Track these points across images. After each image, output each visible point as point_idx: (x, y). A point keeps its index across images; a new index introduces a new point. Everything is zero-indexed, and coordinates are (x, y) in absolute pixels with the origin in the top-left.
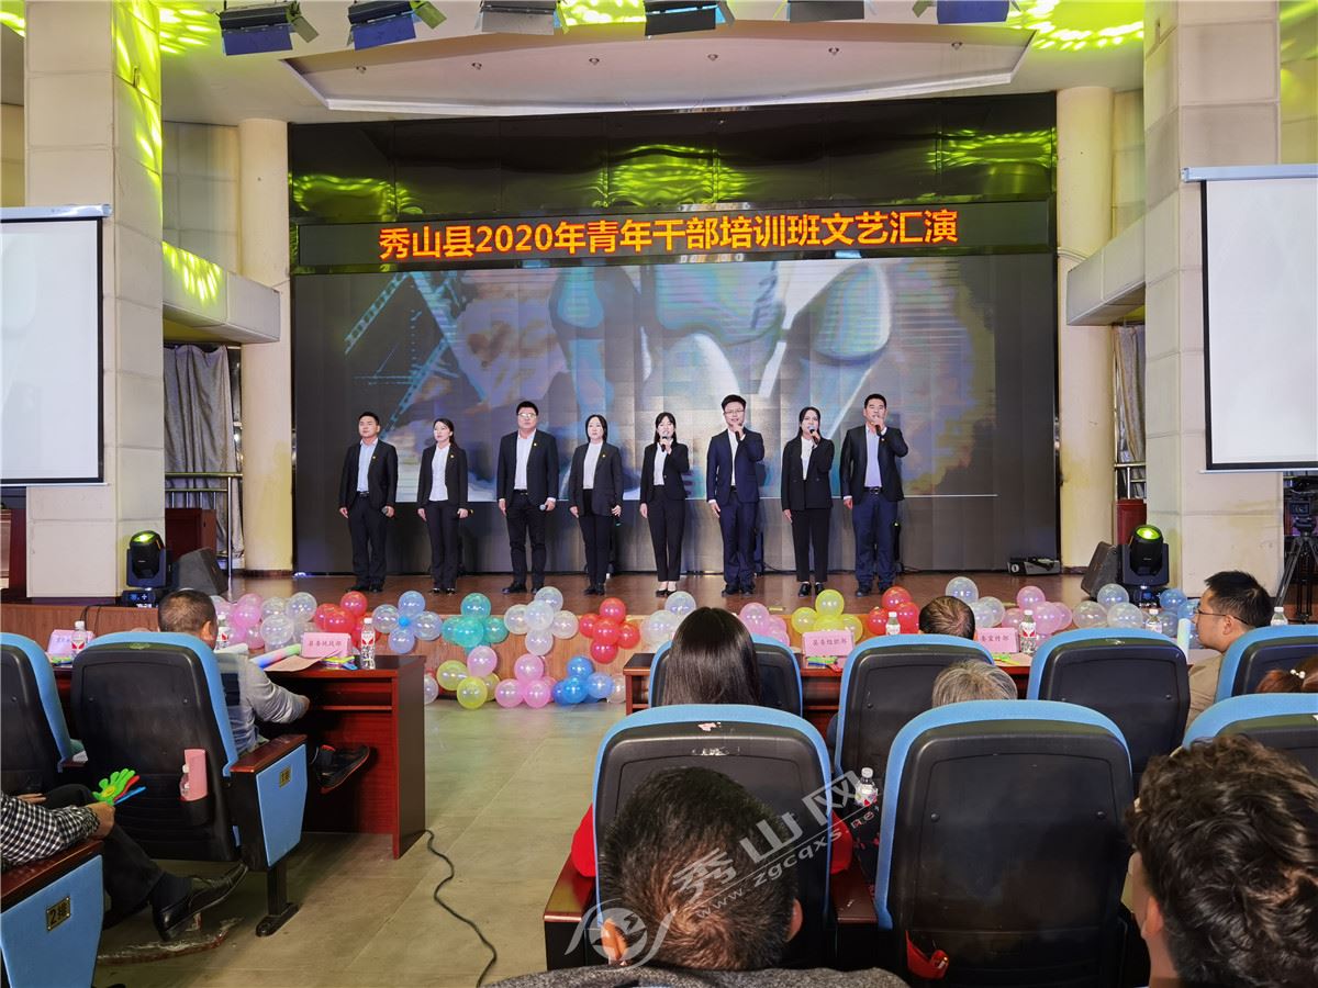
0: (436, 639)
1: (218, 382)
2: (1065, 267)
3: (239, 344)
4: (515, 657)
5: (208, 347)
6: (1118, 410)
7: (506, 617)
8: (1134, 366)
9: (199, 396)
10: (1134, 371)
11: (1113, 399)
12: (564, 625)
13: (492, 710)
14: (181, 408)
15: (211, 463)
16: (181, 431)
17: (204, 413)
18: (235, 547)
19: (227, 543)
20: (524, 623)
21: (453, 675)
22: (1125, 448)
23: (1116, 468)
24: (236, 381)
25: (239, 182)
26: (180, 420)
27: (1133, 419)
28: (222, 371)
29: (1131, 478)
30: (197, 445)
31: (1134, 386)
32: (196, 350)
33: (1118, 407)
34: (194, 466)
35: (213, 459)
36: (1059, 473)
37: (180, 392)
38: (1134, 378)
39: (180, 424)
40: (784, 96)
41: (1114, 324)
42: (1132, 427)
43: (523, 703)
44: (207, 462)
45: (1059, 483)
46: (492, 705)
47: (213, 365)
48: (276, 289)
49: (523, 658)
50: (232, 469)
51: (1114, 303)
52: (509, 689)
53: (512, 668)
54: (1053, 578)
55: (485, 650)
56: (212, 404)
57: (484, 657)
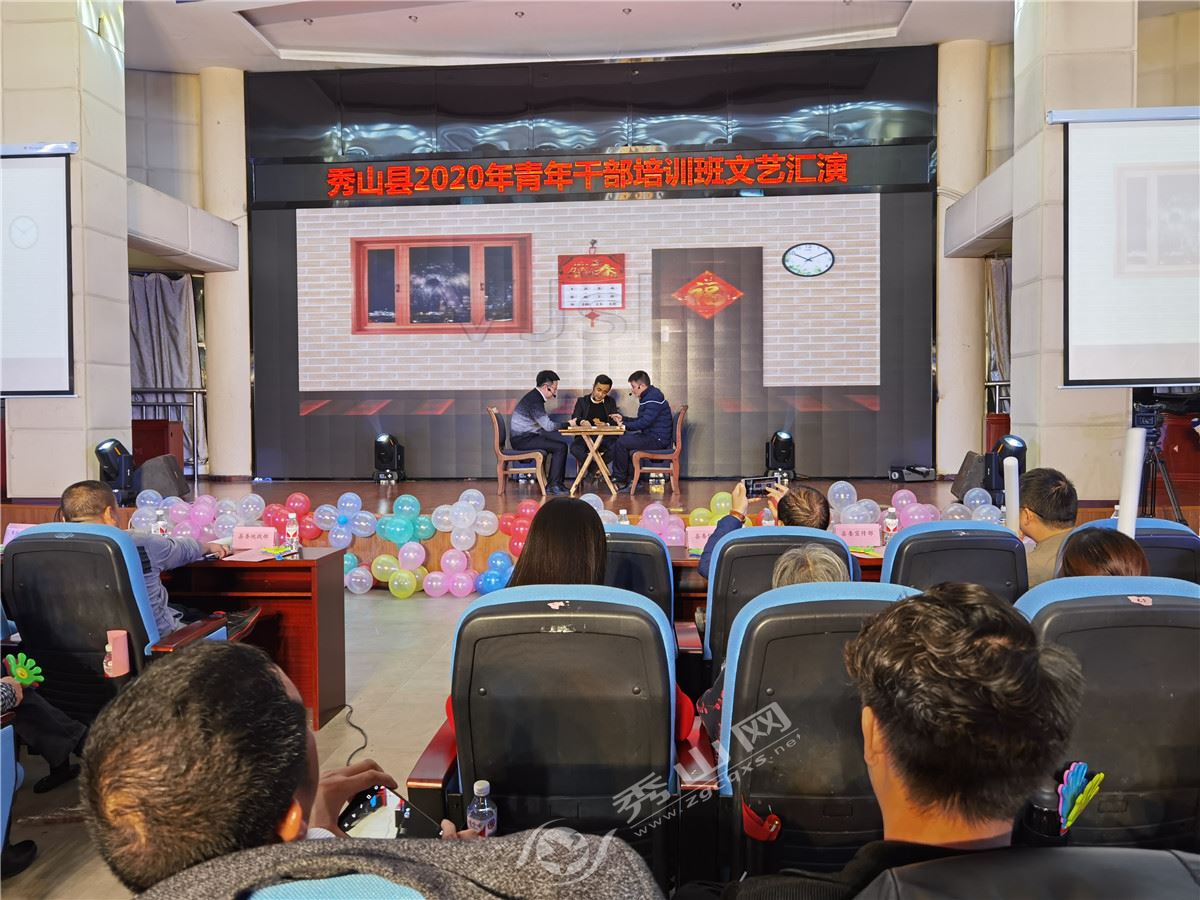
0: (371, 536)
1: (184, 307)
2: (943, 204)
3: (202, 273)
4: (442, 551)
5: (174, 276)
6: (989, 335)
7: (433, 515)
8: (1004, 295)
9: (167, 319)
10: (1004, 298)
11: (984, 324)
12: (485, 523)
13: (421, 599)
14: (151, 330)
15: (179, 380)
16: (151, 351)
17: (171, 334)
18: (200, 455)
19: (193, 452)
20: (449, 523)
21: (386, 568)
22: (995, 369)
23: (986, 387)
24: (200, 307)
25: (201, 125)
26: (150, 341)
27: (1002, 343)
28: (187, 296)
29: (1000, 396)
30: (165, 364)
31: (1004, 312)
32: (164, 279)
33: (990, 331)
34: (163, 382)
35: (180, 375)
36: (935, 391)
37: (149, 315)
38: (1004, 306)
39: (150, 344)
40: (693, 48)
41: (986, 257)
42: (1001, 349)
43: (448, 593)
44: (175, 379)
45: (935, 400)
46: (421, 594)
47: (178, 291)
48: (235, 222)
49: (450, 553)
50: (197, 385)
51: (986, 237)
52: (435, 580)
53: (439, 562)
54: (927, 484)
55: (416, 545)
56: (178, 327)
57: (413, 552)
